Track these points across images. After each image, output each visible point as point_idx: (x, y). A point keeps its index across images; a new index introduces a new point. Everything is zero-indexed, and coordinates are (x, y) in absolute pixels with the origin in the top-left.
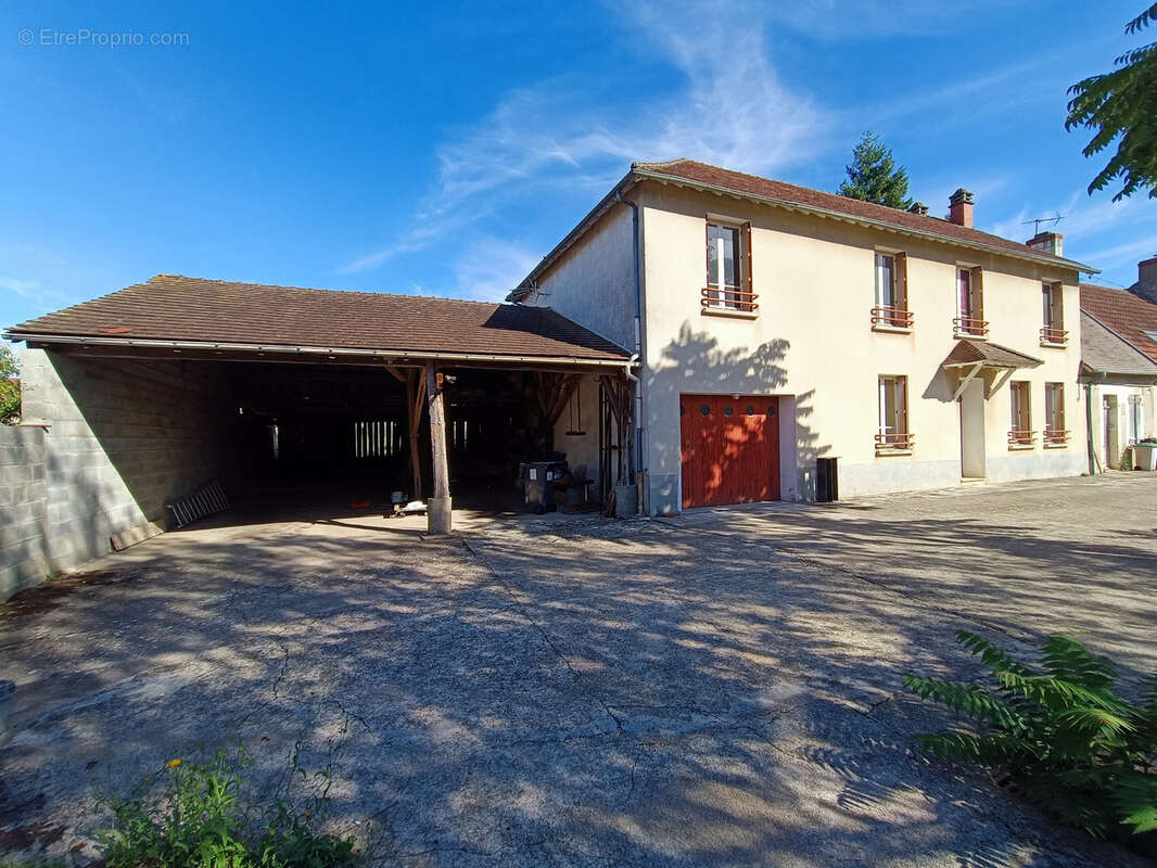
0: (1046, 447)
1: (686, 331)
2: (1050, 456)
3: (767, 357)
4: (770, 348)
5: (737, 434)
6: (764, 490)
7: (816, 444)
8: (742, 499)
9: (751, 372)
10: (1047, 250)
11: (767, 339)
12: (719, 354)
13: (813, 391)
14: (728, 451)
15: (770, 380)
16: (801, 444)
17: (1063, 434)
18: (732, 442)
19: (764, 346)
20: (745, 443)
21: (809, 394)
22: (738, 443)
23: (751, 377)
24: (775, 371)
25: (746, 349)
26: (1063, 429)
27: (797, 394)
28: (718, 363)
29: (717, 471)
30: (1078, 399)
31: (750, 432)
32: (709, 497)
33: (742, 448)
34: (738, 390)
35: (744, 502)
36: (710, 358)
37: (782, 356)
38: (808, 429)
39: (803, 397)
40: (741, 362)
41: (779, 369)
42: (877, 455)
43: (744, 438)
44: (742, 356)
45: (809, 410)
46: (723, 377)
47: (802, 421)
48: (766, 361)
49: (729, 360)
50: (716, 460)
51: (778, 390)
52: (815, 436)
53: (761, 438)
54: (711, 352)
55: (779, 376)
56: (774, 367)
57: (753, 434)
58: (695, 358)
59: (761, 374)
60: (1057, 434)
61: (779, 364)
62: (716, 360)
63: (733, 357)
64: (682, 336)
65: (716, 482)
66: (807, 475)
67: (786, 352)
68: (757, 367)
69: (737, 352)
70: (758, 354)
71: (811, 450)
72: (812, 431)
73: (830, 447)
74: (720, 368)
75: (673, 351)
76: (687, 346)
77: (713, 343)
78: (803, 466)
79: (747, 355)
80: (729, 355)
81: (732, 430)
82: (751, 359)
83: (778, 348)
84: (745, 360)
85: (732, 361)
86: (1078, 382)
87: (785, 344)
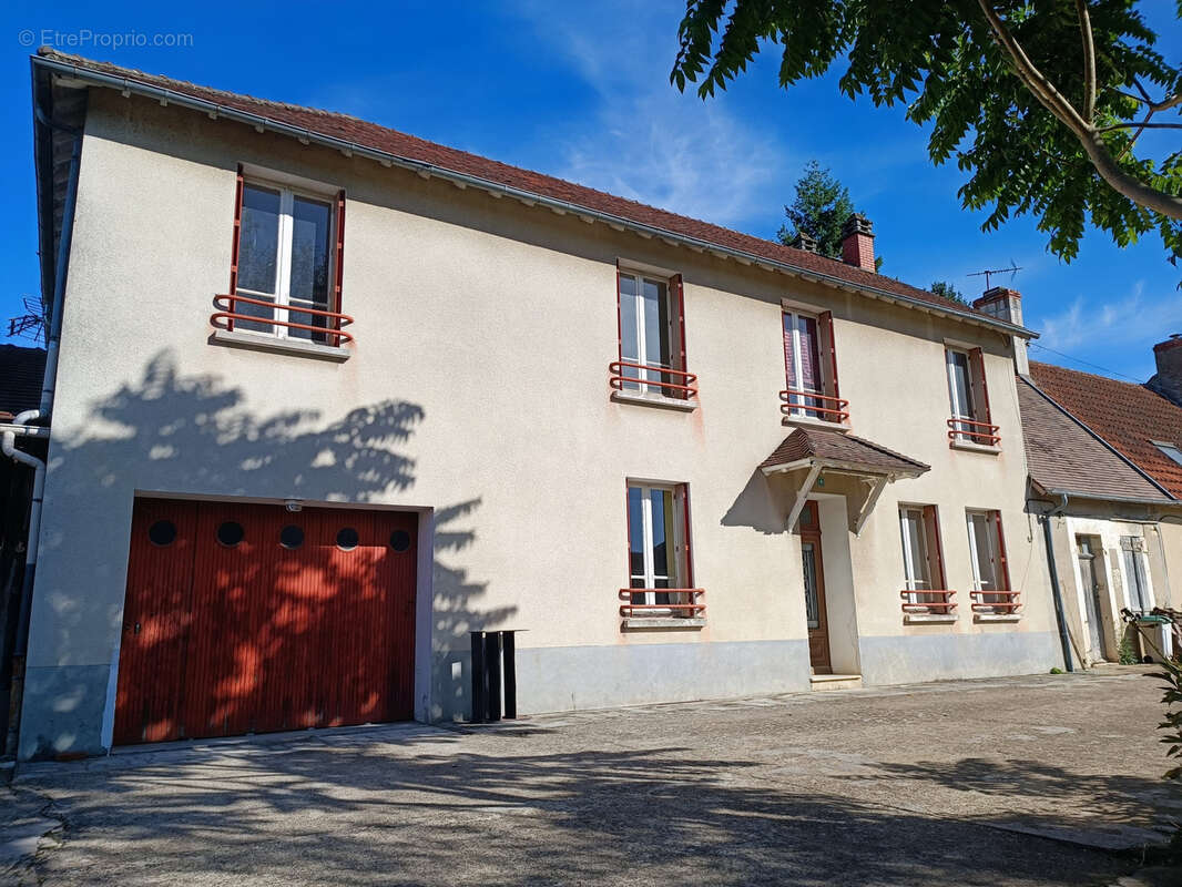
0: (977, 620)
1: (162, 370)
2: (988, 636)
3: (367, 433)
4: (377, 416)
5: (310, 583)
6: (373, 700)
7: (478, 605)
8: (310, 718)
9: (326, 459)
10: (1000, 314)
11: (370, 399)
12: (247, 420)
13: (478, 502)
14: (283, 615)
15: (370, 476)
16: (441, 604)
17: (1009, 599)
18: (295, 599)
19: (363, 412)
20: (329, 602)
21: (466, 507)
22: (310, 602)
23: (324, 469)
24: (387, 460)
25: (316, 415)
26: (1008, 588)
27: (438, 504)
28: (243, 437)
29: (249, 659)
30: (1030, 540)
31: (343, 579)
32: (221, 715)
33: (320, 611)
34: (295, 494)
35: (317, 727)
36: (221, 426)
37: (404, 434)
38: (461, 574)
39: (451, 513)
40: (301, 438)
41: (394, 458)
42: (624, 629)
43: (330, 591)
44: (303, 428)
45: (463, 539)
46: (249, 464)
47: (447, 558)
48: (365, 440)
49: (270, 433)
50: (248, 636)
51: (392, 497)
52: (478, 589)
53: (368, 591)
54: (225, 416)
55: (396, 470)
56: (385, 452)
57: (350, 584)
58: (180, 423)
59: (349, 463)
60: (999, 597)
61: (397, 447)
62: (236, 430)
63: (280, 428)
64: (150, 377)
65: (244, 683)
66: (456, 668)
67: (414, 425)
68: (342, 451)
69: (293, 419)
70: (346, 426)
71: (469, 617)
72: (471, 579)
73: (513, 610)
74: (243, 447)
75: (123, 406)
76: (162, 400)
77: (232, 397)
78: (446, 649)
79: (320, 426)
80: (272, 423)
81: (297, 574)
82: (329, 433)
83: (398, 417)
84: (311, 436)
85: (277, 437)
86: (1027, 510)
87: (414, 411)
